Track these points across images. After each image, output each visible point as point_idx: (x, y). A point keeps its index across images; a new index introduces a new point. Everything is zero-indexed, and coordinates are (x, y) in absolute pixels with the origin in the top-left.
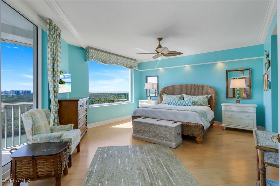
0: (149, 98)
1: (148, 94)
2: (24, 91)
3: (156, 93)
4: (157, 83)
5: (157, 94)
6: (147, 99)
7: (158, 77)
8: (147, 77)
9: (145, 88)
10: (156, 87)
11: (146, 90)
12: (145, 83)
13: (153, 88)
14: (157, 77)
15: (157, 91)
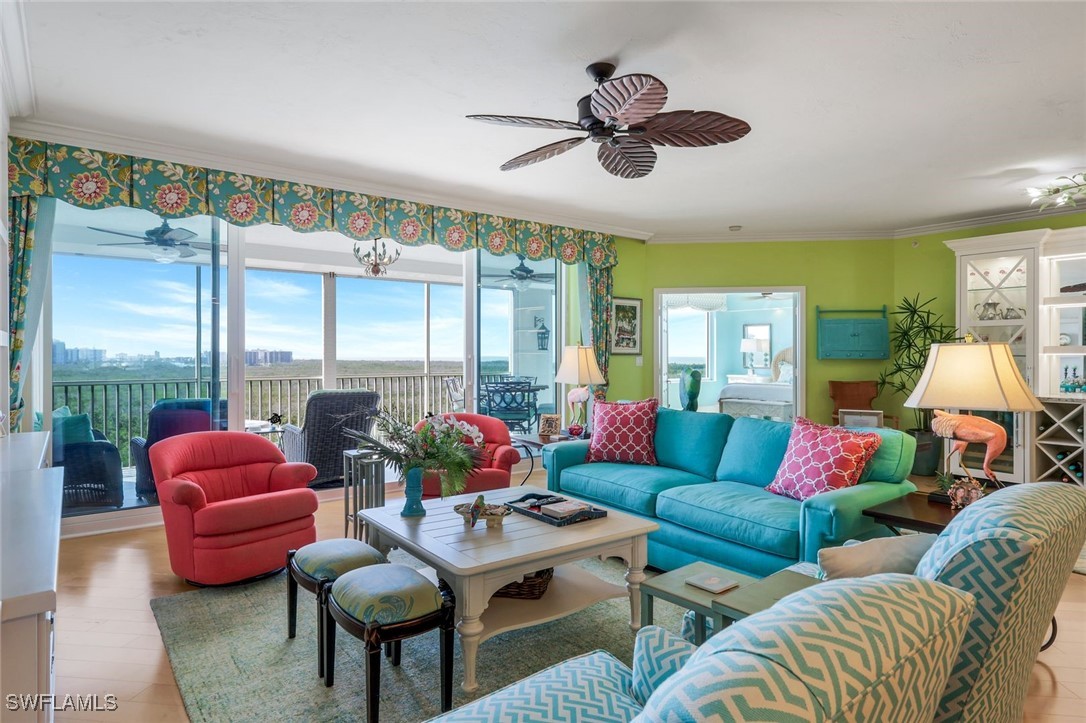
0: (750, 371)
1: (748, 364)
2: (271, 353)
3: (766, 360)
4: (767, 337)
5: (768, 363)
6: (746, 373)
7: (771, 326)
8: (745, 326)
9: (742, 350)
10: (766, 347)
11: (744, 354)
12: (743, 340)
13: (759, 349)
14: (768, 327)
15: (768, 357)
